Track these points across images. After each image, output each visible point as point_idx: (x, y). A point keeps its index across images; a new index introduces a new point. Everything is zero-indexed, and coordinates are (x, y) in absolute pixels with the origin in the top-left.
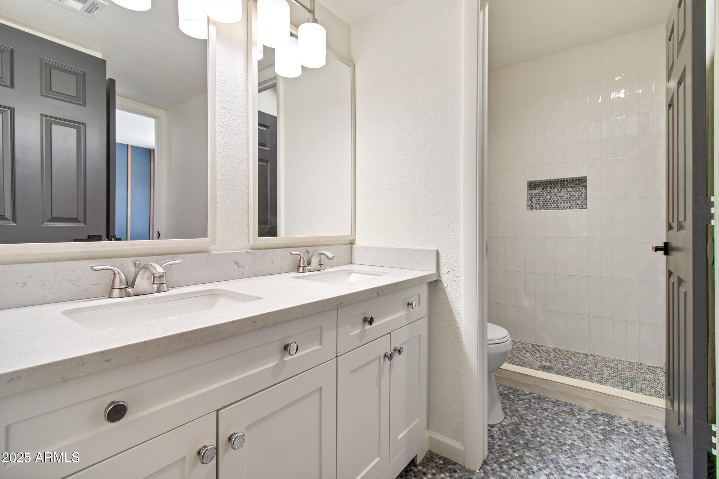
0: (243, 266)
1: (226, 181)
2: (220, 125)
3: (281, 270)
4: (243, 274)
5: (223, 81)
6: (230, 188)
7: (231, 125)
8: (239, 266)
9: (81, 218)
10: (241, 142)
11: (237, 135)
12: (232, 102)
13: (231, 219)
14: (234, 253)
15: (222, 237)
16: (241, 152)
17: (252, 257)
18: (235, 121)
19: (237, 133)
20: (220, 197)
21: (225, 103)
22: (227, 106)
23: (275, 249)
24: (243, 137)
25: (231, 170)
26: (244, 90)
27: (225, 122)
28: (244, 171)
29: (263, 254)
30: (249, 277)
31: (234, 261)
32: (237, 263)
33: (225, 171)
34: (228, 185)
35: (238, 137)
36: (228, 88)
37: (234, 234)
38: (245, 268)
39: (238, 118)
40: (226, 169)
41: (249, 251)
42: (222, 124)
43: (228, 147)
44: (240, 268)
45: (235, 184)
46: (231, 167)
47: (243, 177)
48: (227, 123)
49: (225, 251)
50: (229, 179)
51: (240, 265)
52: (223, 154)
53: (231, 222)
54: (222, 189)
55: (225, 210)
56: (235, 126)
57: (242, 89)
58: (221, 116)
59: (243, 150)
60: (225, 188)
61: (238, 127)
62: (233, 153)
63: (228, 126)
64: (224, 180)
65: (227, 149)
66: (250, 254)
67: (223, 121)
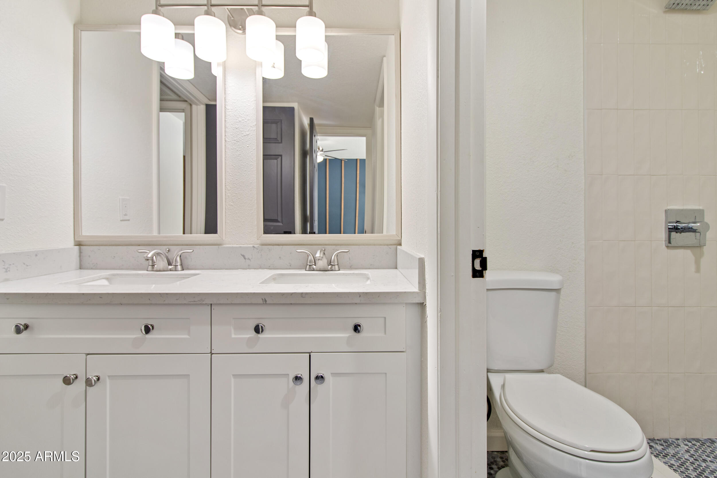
0: (249, 258)
1: (237, 188)
2: (232, 143)
3: (290, 266)
4: (249, 265)
5: (236, 107)
6: (241, 193)
7: (242, 141)
8: (245, 259)
9: (279, 219)
10: (252, 153)
11: (248, 148)
12: (244, 121)
13: (242, 219)
14: (241, 247)
15: (234, 233)
16: (252, 161)
17: (258, 252)
18: (246, 136)
19: (248, 146)
20: (232, 201)
21: (237, 124)
22: (238, 126)
23: (284, 246)
24: (254, 148)
25: (242, 178)
26: (255, 108)
27: (237, 139)
28: (254, 177)
29: (269, 250)
30: (255, 269)
31: (241, 254)
32: (244, 256)
33: (237, 179)
34: (239, 191)
35: (249, 149)
36: (239, 111)
37: (245, 231)
38: (251, 261)
39: (249, 133)
40: (238, 178)
41: (255, 246)
42: (234, 141)
43: (240, 159)
44: (247, 260)
45: (245, 189)
46: (242, 175)
47: (254, 183)
48: (238, 140)
49: (237, 245)
50: (240, 186)
51: (246, 257)
52: (235, 166)
53: (242, 221)
54: (234, 195)
55: (237, 212)
56: (246, 140)
57: (253, 107)
58: (233, 135)
59: (254, 160)
60: (236, 193)
61: (249, 141)
62: (244, 164)
63: (240, 142)
64: (236, 187)
65: (239, 161)
66: (256, 248)
67: (235, 139)
